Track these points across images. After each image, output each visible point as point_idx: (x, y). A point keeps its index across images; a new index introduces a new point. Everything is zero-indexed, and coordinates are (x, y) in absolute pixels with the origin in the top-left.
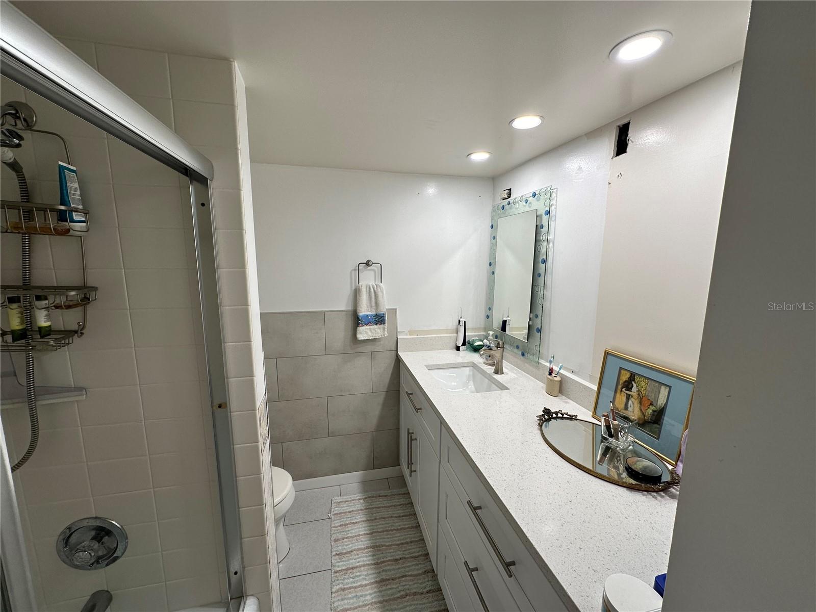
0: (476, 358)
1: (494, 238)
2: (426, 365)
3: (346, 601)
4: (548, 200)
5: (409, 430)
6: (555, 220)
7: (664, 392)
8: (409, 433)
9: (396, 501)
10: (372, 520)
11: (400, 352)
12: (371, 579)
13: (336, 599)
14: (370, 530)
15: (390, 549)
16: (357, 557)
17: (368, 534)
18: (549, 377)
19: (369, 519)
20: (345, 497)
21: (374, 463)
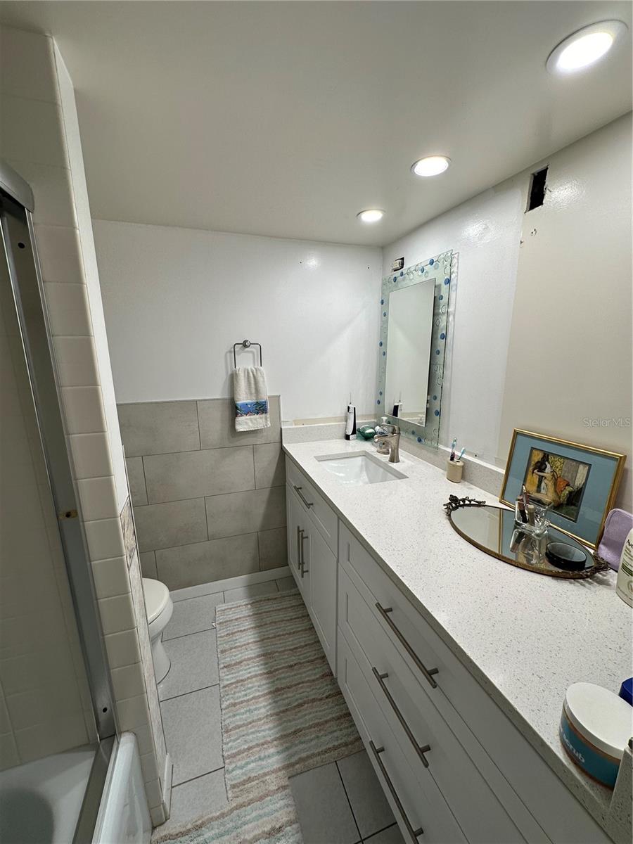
0: (368, 447)
1: (385, 315)
2: (315, 457)
3: (238, 717)
4: (448, 267)
5: (298, 528)
6: (456, 289)
7: (582, 470)
8: (299, 531)
9: (286, 604)
10: (261, 626)
11: (286, 443)
12: (265, 689)
13: (227, 716)
14: (260, 637)
15: (284, 655)
16: (248, 667)
17: (258, 641)
18: (451, 462)
19: (258, 624)
20: (230, 604)
21: (260, 565)
